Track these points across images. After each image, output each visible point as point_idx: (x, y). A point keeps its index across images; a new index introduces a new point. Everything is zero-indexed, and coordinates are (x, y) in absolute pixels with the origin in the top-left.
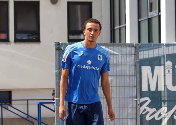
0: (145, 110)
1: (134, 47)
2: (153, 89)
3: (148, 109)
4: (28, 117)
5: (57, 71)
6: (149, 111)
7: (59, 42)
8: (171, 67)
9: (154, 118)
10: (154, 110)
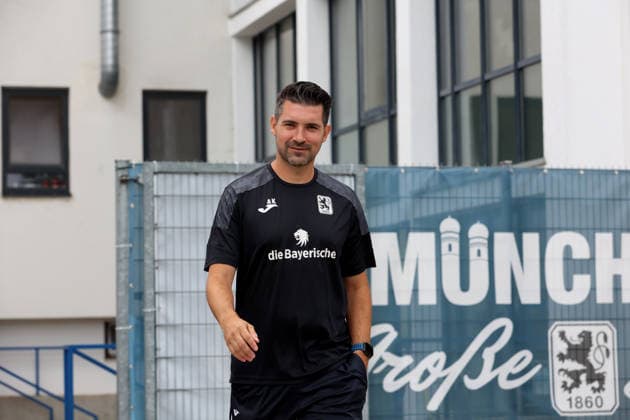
0: (381, 361)
1: (348, 175)
2: (403, 299)
3: (391, 359)
4: (38, 394)
5: (122, 246)
6: (392, 364)
7: (127, 162)
8: (457, 236)
9: (408, 384)
10: (407, 360)
